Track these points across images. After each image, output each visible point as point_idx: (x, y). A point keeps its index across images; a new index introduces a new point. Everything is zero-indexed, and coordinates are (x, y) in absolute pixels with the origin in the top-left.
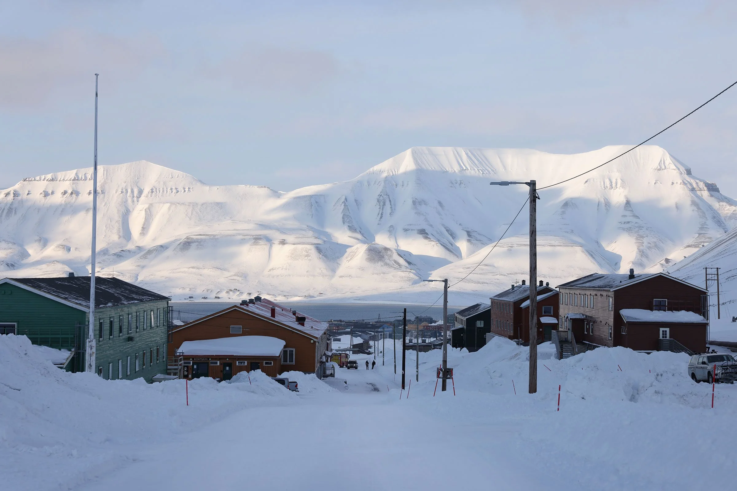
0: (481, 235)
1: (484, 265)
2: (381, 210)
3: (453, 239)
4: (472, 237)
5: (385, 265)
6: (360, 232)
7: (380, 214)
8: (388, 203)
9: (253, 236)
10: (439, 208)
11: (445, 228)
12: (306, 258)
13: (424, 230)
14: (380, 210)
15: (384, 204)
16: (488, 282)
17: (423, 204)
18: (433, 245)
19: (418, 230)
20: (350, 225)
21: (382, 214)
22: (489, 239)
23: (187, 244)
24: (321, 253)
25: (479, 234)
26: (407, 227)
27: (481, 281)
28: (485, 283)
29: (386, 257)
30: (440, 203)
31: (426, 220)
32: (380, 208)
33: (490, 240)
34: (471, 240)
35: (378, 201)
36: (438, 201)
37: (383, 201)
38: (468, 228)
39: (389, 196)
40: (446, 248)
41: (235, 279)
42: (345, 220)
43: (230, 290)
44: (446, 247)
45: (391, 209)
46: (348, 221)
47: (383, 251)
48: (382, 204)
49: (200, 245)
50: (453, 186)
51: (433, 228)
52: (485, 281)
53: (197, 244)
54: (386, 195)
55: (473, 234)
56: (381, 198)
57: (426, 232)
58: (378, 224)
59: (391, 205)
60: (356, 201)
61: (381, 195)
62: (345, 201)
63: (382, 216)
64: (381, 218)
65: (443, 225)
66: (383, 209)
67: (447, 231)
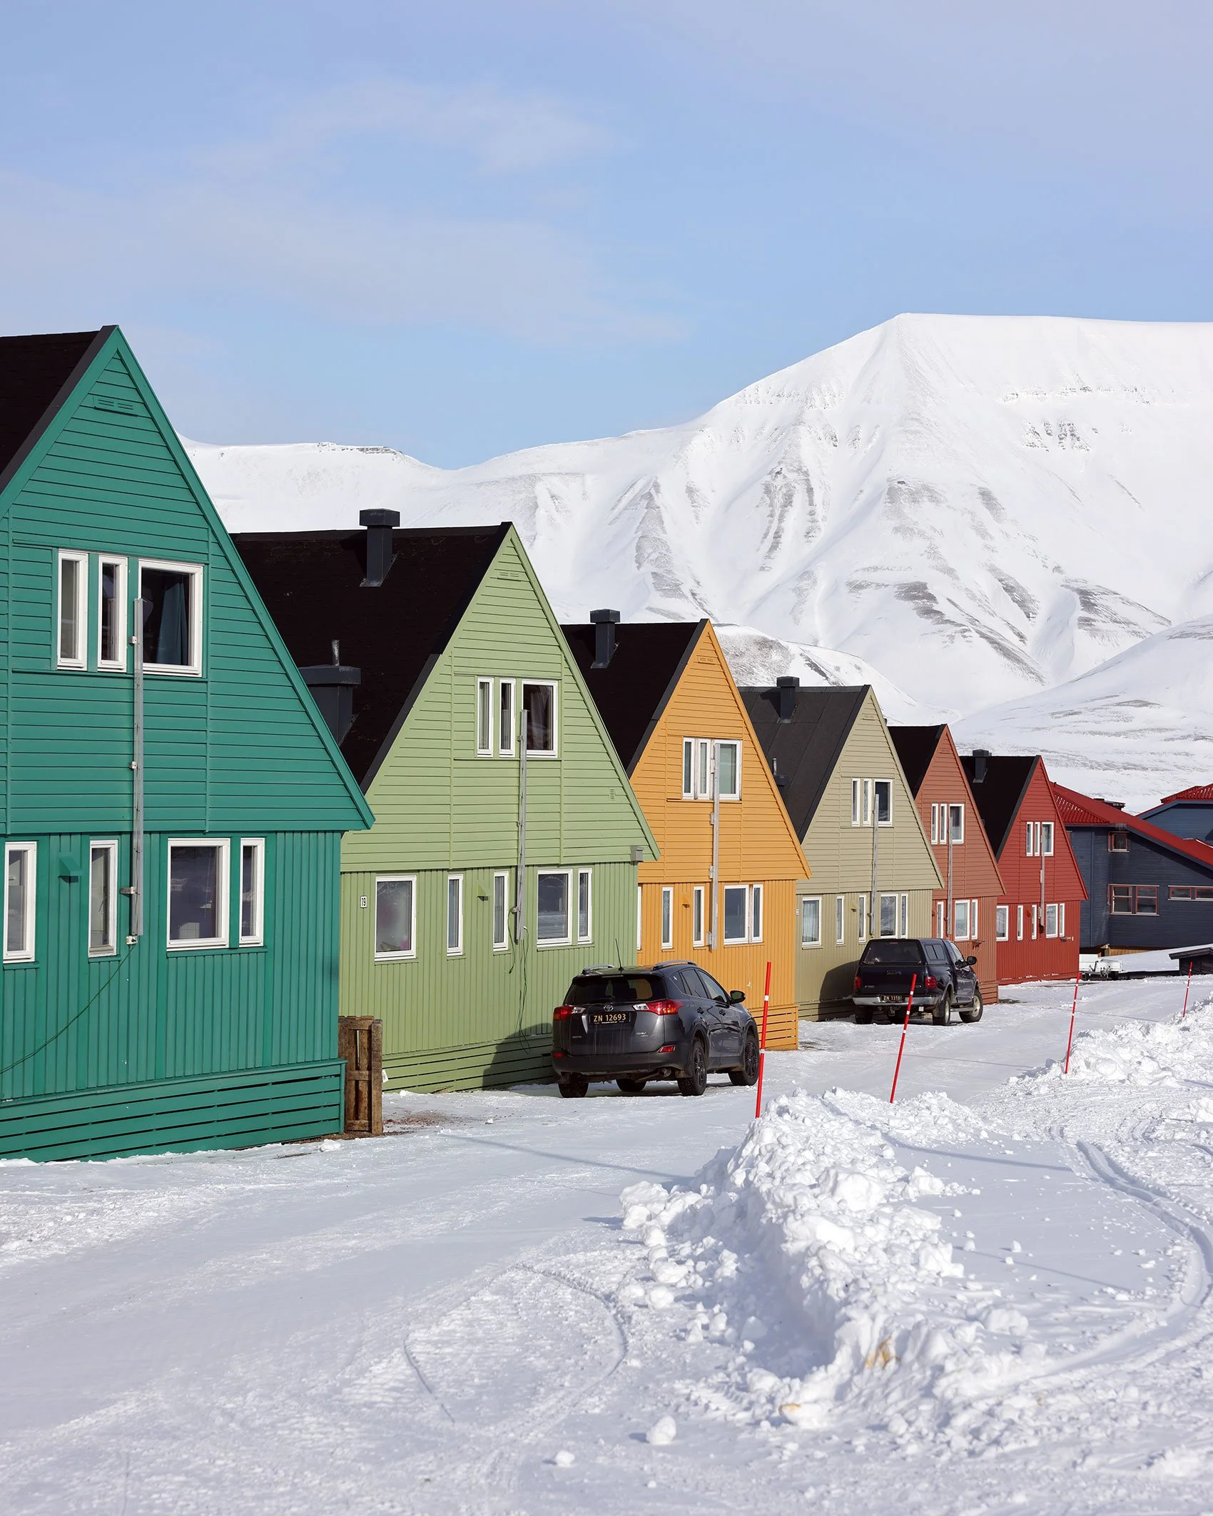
0: (1131, 604)
1: (1136, 701)
2: (776, 520)
3: (1029, 617)
4: (1096, 612)
6: (693, 594)
7: (771, 534)
8: (799, 498)
10: (984, 514)
11: (1000, 580)
13: (924, 586)
14: (771, 522)
15: (788, 501)
16: (1145, 764)
17: (925, 499)
19: (901, 586)
20: (659, 571)
21: (777, 536)
22: (1162, 621)
25: (1126, 601)
26: (859, 577)
27: (1119, 760)
28: (1135, 767)
30: (986, 496)
31: (933, 552)
32: (772, 516)
33: (1166, 623)
34: (1094, 621)
35: (768, 490)
36: (980, 488)
37: (784, 490)
38: (1086, 582)
39: (806, 473)
40: (995, 648)
42: (646, 555)
44: (998, 644)
45: (809, 517)
46: (654, 556)
47: (754, 649)
48: (779, 500)
50: (1038, 444)
51: (957, 578)
52: (1135, 759)
54: (797, 471)
55: (1100, 601)
56: (779, 481)
57: (930, 591)
58: (762, 569)
59: (811, 503)
60: (690, 491)
61: (778, 473)
62: (653, 491)
63: (778, 543)
64: (774, 547)
65: (993, 570)
66: (781, 519)
67: (1009, 589)
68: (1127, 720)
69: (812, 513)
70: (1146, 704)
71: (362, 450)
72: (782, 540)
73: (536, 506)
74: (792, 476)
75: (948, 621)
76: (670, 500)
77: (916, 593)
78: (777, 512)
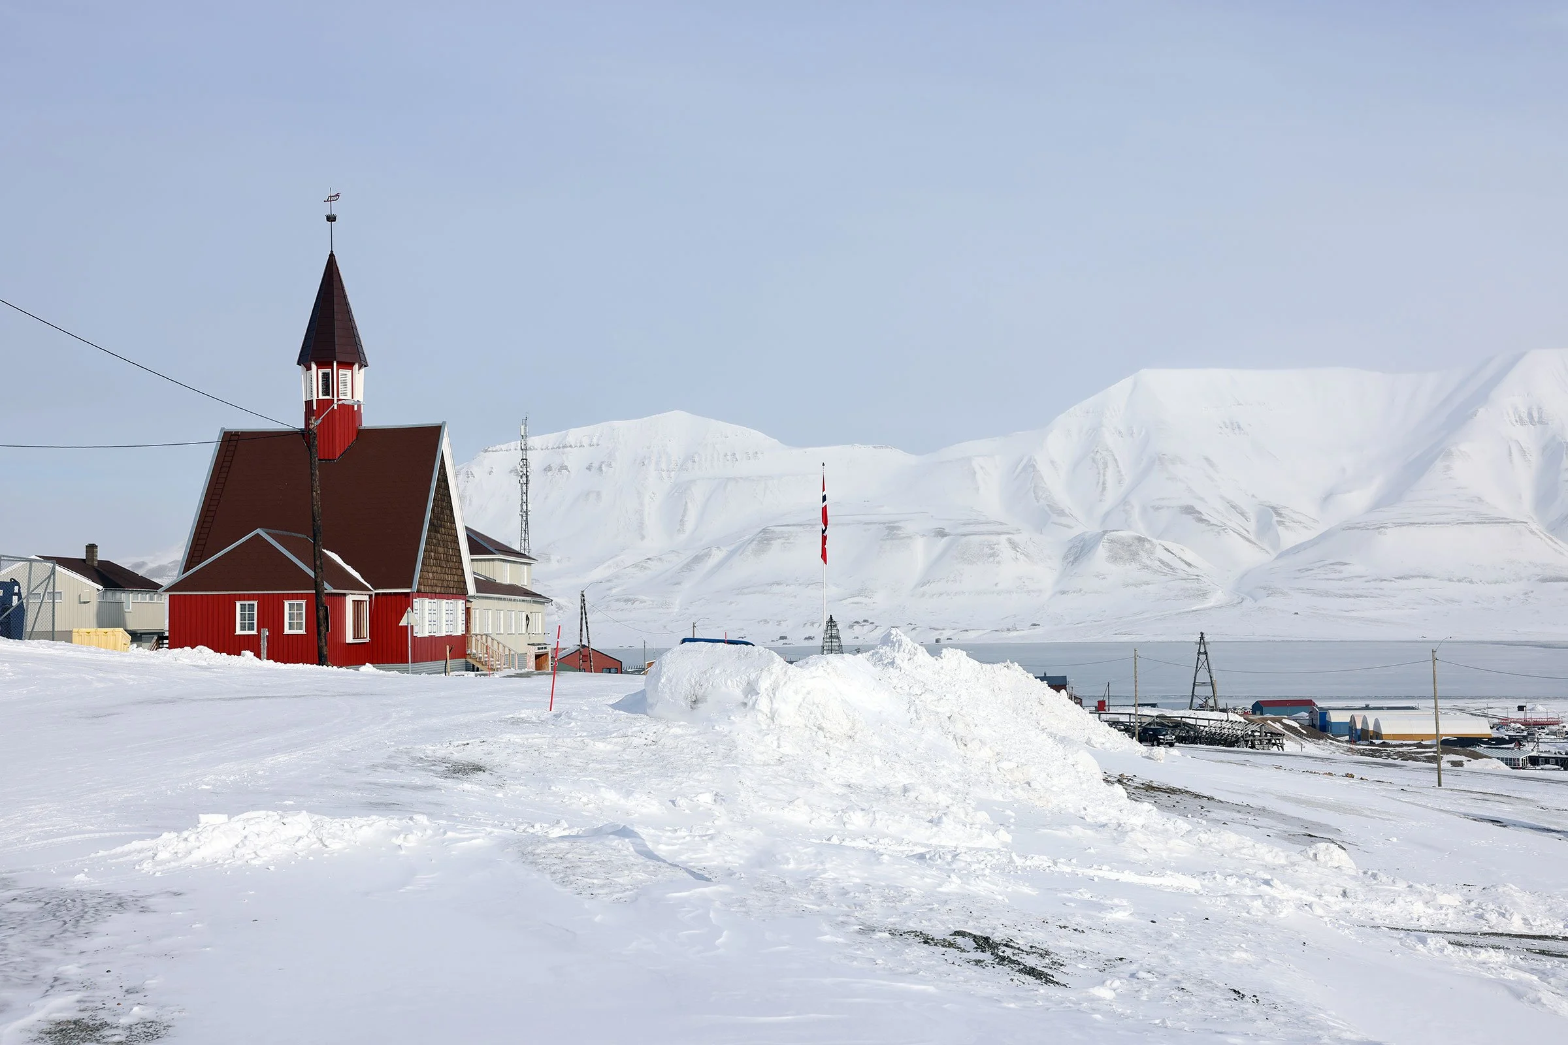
0: (1298, 513)
1: (1339, 563)
2: (1102, 476)
3: (1248, 521)
4: (1284, 517)
5: (1144, 568)
6: (1071, 515)
7: (1101, 483)
8: (1111, 464)
9: (884, 523)
10: (1209, 469)
11: (1227, 503)
12: (991, 559)
13: (1192, 507)
14: (1099, 477)
15: (1106, 466)
17: (1178, 463)
18: (1219, 533)
19: (1181, 507)
20: (1050, 504)
21: (1104, 484)
22: (1314, 520)
23: (765, 542)
24: (1018, 549)
25: (1295, 512)
26: (1156, 504)
29: (1142, 553)
30: (1208, 460)
31: (1189, 490)
32: (1099, 473)
34: (1285, 522)
35: (1094, 460)
36: (1203, 456)
37: (1102, 461)
38: (1270, 502)
39: (1111, 452)
40: (1242, 538)
41: (860, 603)
42: (1038, 496)
43: (855, 623)
44: (1241, 535)
45: (1118, 474)
46: (1044, 496)
47: (1136, 542)
48: (1101, 466)
49: (788, 543)
50: (1223, 433)
51: (1206, 502)
53: (782, 541)
54: (1106, 451)
55: (1283, 512)
56: (1098, 456)
57: (1196, 509)
58: (1101, 501)
59: (1118, 467)
60: (1052, 462)
61: (1097, 452)
62: (1034, 463)
63: (1105, 487)
64: (1104, 489)
65: (1222, 498)
66: (1104, 475)
67: (1234, 507)
68: (1340, 572)
69: (1119, 471)
70: (1346, 564)
71: (875, 447)
72: (1107, 485)
73: (975, 473)
74: (1105, 453)
75: (1213, 525)
76: (1043, 468)
77: (1189, 510)
78: (1102, 472)
